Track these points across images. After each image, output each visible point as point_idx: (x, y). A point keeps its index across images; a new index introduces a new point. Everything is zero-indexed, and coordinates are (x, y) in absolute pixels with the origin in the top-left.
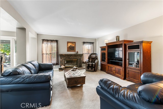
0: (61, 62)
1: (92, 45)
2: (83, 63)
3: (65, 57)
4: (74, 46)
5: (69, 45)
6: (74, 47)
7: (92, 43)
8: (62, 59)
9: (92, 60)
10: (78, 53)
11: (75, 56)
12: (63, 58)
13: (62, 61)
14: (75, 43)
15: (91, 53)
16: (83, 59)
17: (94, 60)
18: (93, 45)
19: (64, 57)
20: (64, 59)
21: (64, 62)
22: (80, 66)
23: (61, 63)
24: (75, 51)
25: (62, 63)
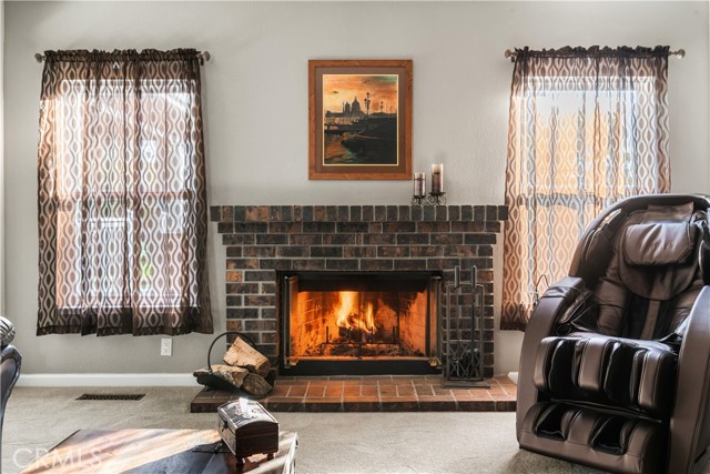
0: (230, 301)
1: (646, 83)
2: (514, 320)
3: (280, 239)
4: (391, 106)
5: (339, 95)
6: (391, 120)
7: (642, 52)
8: (240, 264)
9: (640, 290)
10: (436, 193)
11: (403, 239)
12: (254, 260)
13: (245, 289)
14: (405, 68)
15: (625, 193)
16: (511, 273)
17: (661, 292)
18: (660, 86)
19: (266, 240)
20: (263, 264)
21: (263, 300)
22: (465, 362)
23: (230, 314)
24: (404, 172)
25: (247, 313)
